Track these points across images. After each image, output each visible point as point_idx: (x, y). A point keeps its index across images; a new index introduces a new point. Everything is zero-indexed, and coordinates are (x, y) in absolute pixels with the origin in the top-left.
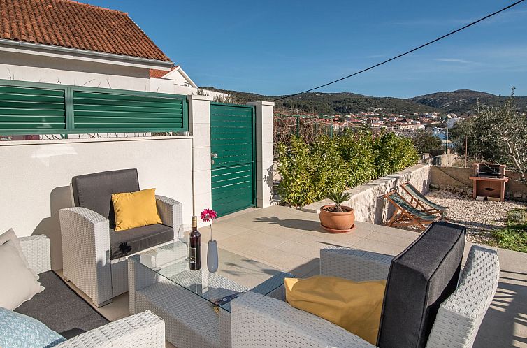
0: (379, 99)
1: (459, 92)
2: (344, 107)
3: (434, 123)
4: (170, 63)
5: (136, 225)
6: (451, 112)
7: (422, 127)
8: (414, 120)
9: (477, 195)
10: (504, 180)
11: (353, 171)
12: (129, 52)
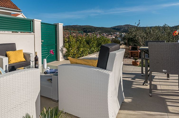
0: (99, 28)
1: (126, 25)
2: (87, 31)
3: (118, 36)
4: (20, 11)
5: (17, 61)
6: (123, 32)
7: (114, 37)
8: (111, 35)
9: (131, 57)
10: (139, 51)
11: (90, 48)
12: (3, 6)
